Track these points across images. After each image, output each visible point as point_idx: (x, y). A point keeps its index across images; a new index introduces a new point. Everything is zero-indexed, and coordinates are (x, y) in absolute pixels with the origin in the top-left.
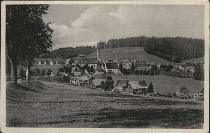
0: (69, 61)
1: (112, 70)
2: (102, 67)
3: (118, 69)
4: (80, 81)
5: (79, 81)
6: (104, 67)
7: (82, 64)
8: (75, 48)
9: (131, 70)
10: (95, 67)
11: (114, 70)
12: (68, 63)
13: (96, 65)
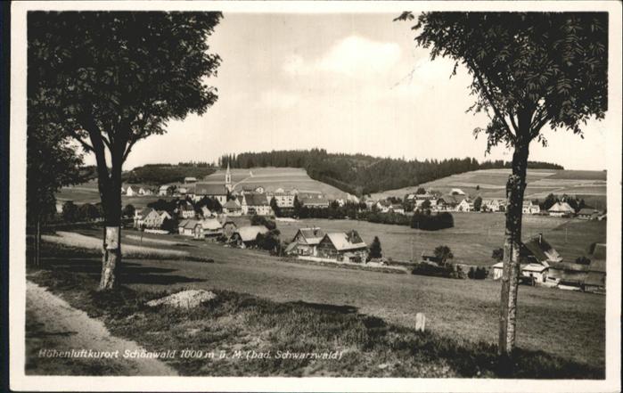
0: (167, 190)
1: (257, 208)
2: (237, 202)
3: (268, 207)
4: (205, 230)
5: (202, 231)
6: (241, 201)
7: (197, 195)
8: (177, 166)
9: (292, 208)
10: (223, 201)
11: (261, 208)
12: (165, 193)
13: (224, 198)
